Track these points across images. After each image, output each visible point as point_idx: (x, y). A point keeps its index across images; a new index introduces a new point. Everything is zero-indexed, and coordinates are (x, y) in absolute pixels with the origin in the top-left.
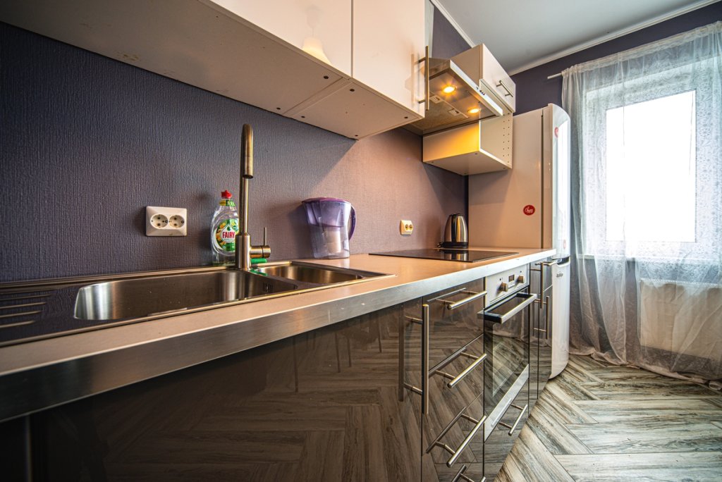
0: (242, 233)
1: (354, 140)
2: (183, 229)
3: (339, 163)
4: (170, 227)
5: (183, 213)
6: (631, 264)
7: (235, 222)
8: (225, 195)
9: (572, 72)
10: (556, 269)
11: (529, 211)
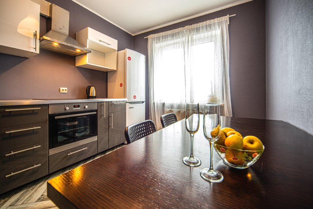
6: (163, 104)
9: (150, 37)
10: (128, 106)
11: (121, 85)
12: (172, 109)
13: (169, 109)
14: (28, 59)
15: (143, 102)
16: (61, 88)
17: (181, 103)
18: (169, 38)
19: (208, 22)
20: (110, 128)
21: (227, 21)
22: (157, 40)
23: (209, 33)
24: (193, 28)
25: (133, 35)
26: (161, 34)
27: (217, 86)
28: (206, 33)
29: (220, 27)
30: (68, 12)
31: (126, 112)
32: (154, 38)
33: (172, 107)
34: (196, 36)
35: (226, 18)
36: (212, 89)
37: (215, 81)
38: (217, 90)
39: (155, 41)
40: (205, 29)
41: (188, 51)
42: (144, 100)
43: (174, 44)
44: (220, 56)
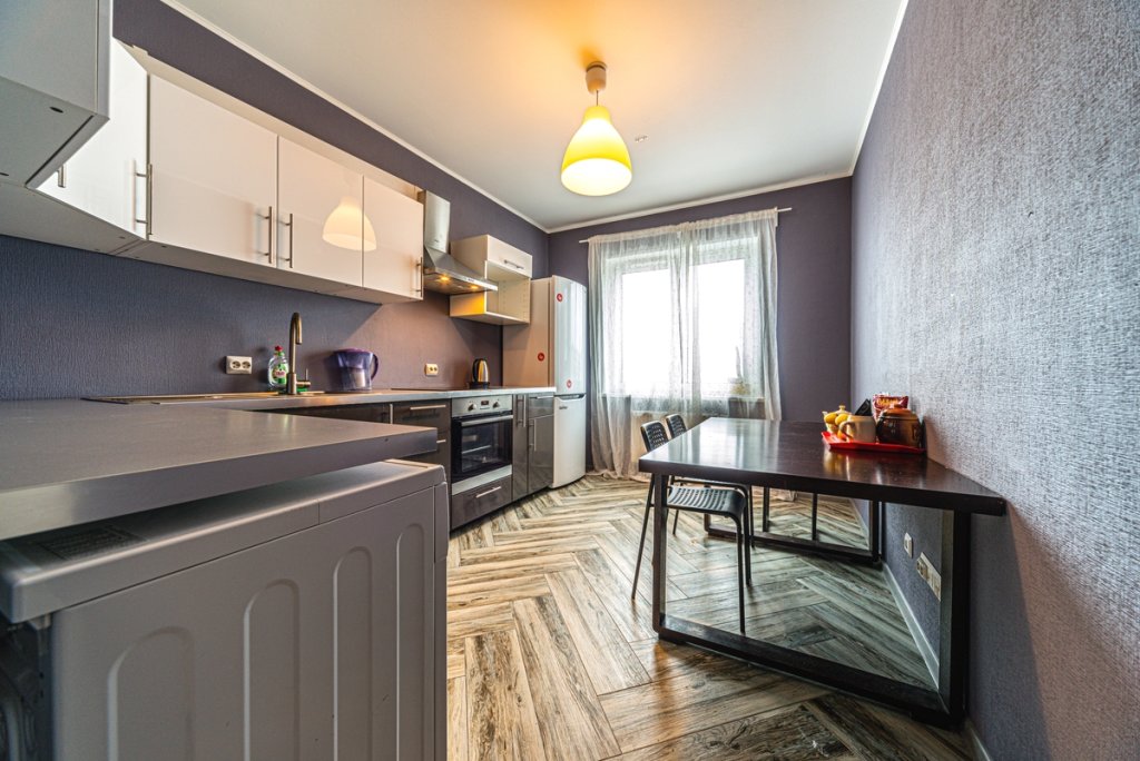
0: (291, 372)
1: (381, 305)
2: (250, 370)
3: (367, 322)
4: (241, 368)
5: (249, 360)
6: (628, 400)
7: (286, 366)
8: (278, 348)
9: (593, 241)
10: (559, 402)
11: (541, 357)
12: (650, 412)
13: (643, 412)
14: (381, 309)
15: (581, 396)
16: (429, 366)
17: (671, 396)
18: (641, 247)
19: (732, 219)
20: (531, 450)
21: (772, 220)
22: (611, 249)
23: (735, 242)
24: (698, 228)
25: (548, 232)
26: (622, 236)
27: (749, 361)
28: (728, 242)
29: (759, 233)
30: (448, 203)
31: (553, 417)
32: (605, 244)
33: (649, 404)
34: (704, 247)
35: (771, 214)
36: (738, 366)
37: (745, 349)
38: (750, 369)
39: (608, 252)
40: (725, 233)
41: (687, 281)
42: (582, 390)
43: (653, 259)
44: (756, 294)
